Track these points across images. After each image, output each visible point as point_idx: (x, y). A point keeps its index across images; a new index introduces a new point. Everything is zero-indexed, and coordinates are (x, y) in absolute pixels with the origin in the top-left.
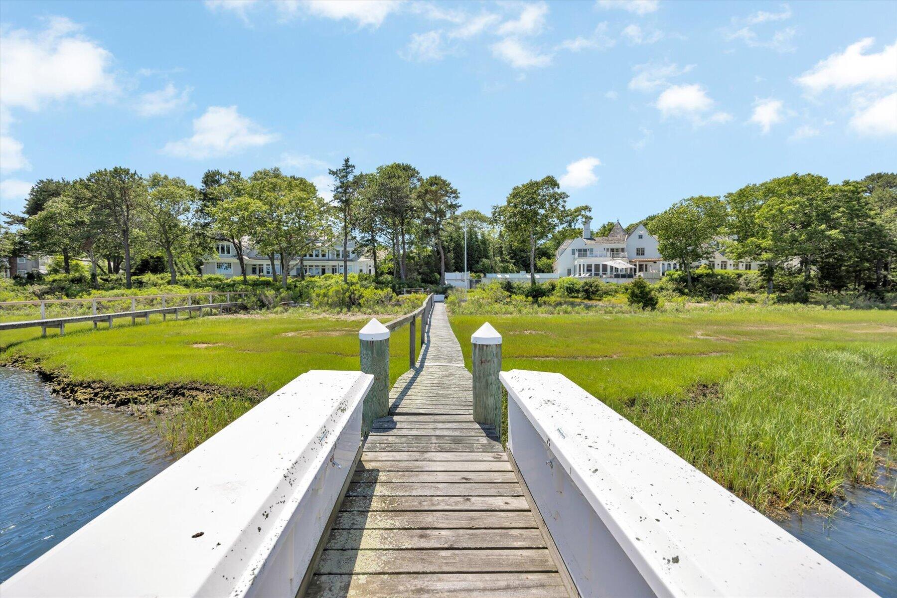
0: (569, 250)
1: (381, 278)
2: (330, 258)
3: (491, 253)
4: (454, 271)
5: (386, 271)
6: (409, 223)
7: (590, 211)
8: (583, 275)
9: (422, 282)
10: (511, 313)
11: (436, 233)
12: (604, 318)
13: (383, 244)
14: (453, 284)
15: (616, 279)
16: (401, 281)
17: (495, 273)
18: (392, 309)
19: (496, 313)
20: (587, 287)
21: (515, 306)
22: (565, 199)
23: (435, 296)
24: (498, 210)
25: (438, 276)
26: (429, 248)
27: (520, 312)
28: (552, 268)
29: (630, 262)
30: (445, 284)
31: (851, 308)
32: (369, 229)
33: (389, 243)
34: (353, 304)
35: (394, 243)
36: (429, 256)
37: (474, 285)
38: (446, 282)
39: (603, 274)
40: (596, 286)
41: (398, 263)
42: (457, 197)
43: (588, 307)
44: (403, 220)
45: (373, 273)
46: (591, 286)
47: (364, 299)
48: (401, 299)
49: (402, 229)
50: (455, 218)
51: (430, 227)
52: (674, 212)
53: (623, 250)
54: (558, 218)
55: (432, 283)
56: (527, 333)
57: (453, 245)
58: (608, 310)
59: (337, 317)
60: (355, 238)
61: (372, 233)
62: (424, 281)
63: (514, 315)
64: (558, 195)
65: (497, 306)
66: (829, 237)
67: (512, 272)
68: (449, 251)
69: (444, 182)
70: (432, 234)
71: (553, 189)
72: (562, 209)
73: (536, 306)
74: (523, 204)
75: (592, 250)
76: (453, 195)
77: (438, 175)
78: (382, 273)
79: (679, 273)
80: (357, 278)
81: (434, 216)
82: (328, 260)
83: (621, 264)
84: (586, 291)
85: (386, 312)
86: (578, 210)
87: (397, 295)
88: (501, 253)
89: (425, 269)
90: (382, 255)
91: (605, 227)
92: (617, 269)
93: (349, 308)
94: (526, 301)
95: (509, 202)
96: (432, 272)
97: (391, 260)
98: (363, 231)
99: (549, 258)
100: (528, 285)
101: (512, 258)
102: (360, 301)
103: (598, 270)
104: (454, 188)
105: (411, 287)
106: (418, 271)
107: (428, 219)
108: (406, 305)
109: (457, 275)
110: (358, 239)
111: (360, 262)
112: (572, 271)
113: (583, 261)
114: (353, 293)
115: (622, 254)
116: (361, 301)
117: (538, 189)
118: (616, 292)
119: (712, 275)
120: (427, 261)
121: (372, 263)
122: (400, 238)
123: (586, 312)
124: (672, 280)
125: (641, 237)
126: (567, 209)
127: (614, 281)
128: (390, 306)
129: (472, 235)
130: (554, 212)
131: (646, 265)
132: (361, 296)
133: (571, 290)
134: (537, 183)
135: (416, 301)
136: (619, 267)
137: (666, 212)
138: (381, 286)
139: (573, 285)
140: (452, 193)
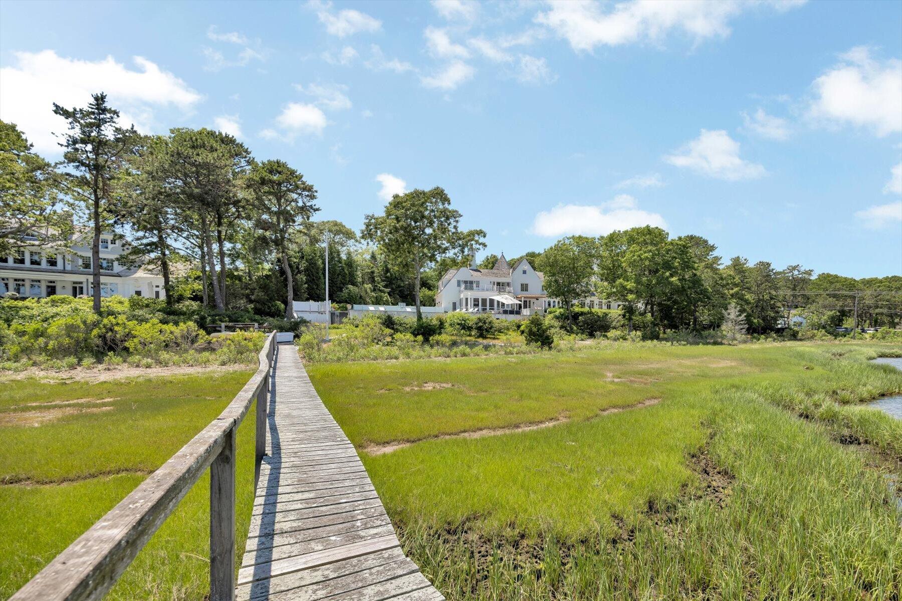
0: (454, 282)
1: (177, 306)
2: (68, 268)
3: (360, 280)
4: (307, 300)
5: (188, 294)
6: (231, 224)
7: (485, 236)
8: (471, 310)
9: (255, 313)
10: (396, 358)
11: (278, 243)
12: (508, 361)
13: (182, 253)
14: (307, 317)
15: (504, 315)
16: (217, 311)
17: (365, 304)
18: (197, 355)
19: (375, 359)
20: (481, 324)
21: (400, 348)
22: (457, 219)
23: (278, 334)
24: (373, 221)
25: (283, 306)
26: (267, 266)
27: (408, 356)
28: (434, 300)
29: (517, 298)
30: (293, 317)
31: (687, 344)
32: (154, 224)
33: (193, 252)
34: (111, 349)
35: (203, 253)
36: (267, 276)
37: (337, 319)
38: (295, 315)
39: (490, 309)
40: (490, 323)
41: (211, 284)
42: (313, 197)
43: (486, 348)
44: (220, 218)
45: (163, 296)
46: (485, 323)
47: (136, 340)
48: (215, 340)
49: (219, 232)
50: (309, 226)
51: (268, 234)
52: (560, 248)
53: (508, 284)
54: (448, 241)
55: (273, 316)
56: (429, 387)
57: (303, 265)
58: (508, 351)
59: (64, 375)
60: (121, 237)
61: (159, 232)
62: (257, 311)
63: (401, 360)
64: (450, 212)
65: (376, 348)
66: (671, 283)
67: (386, 303)
68: (299, 272)
69: (293, 173)
70: (271, 244)
71: (443, 204)
72: (454, 230)
73: (427, 348)
74: (407, 217)
75: (478, 283)
76: (307, 193)
77: (283, 160)
78: (181, 298)
79: (562, 310)
80: (127, 304)
81: (275, 219)
82: (64, 271)
83: (507, 299)
84: (480, 329)
85: (184, 362)
86: (472, 234)
87: (209, 333)
88: (372, 280)
89: (259, 294)
90: (179, 270)
91: (488, 259)
92: (503, 304)
93: (99, 355)
94: (414, 341)
95: (389, 214)
96: (272, 299)
97: (198, 278)
98: (139, 225)
99: (429, 289)
100: (412, 320)
101: (386, 286)
102: (127, 344)
103: (485, 304)
104: (309, 183)
105: (235, 321)
106: (247, 296)
107: (265, 222)
108: (225, 349)
109: (312, 305)
110: (129, 238)
111: (136, 279)
112: (458, 305)
113: (470, 295)
114: (111, 330)
115: (508, 289)
116: (129, 344)
117: (426, 201)
118: (508, 329)
119: (591, 313)
120: (264, 283)
121: (160, 280)
122: (215, 247)
123: (486, 353)
124: (557, 318)
125: (524, 272)
126: (459, 230)
127: (503, 317)
128: (192, 352)
129: (334, 253)
130: (444, 233)
131: (530, 301)
132: (129, 335)
133: (464, 326)
134: (424, 193)
135: (244, 343)
136: (506, 302)
137: (551, 248)
138: (176, 318)
139: (465, 321)
140: (304, 189)
